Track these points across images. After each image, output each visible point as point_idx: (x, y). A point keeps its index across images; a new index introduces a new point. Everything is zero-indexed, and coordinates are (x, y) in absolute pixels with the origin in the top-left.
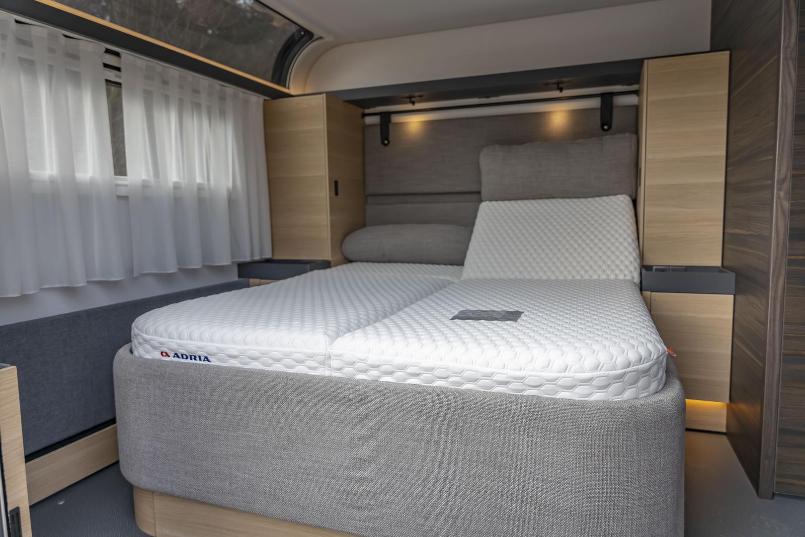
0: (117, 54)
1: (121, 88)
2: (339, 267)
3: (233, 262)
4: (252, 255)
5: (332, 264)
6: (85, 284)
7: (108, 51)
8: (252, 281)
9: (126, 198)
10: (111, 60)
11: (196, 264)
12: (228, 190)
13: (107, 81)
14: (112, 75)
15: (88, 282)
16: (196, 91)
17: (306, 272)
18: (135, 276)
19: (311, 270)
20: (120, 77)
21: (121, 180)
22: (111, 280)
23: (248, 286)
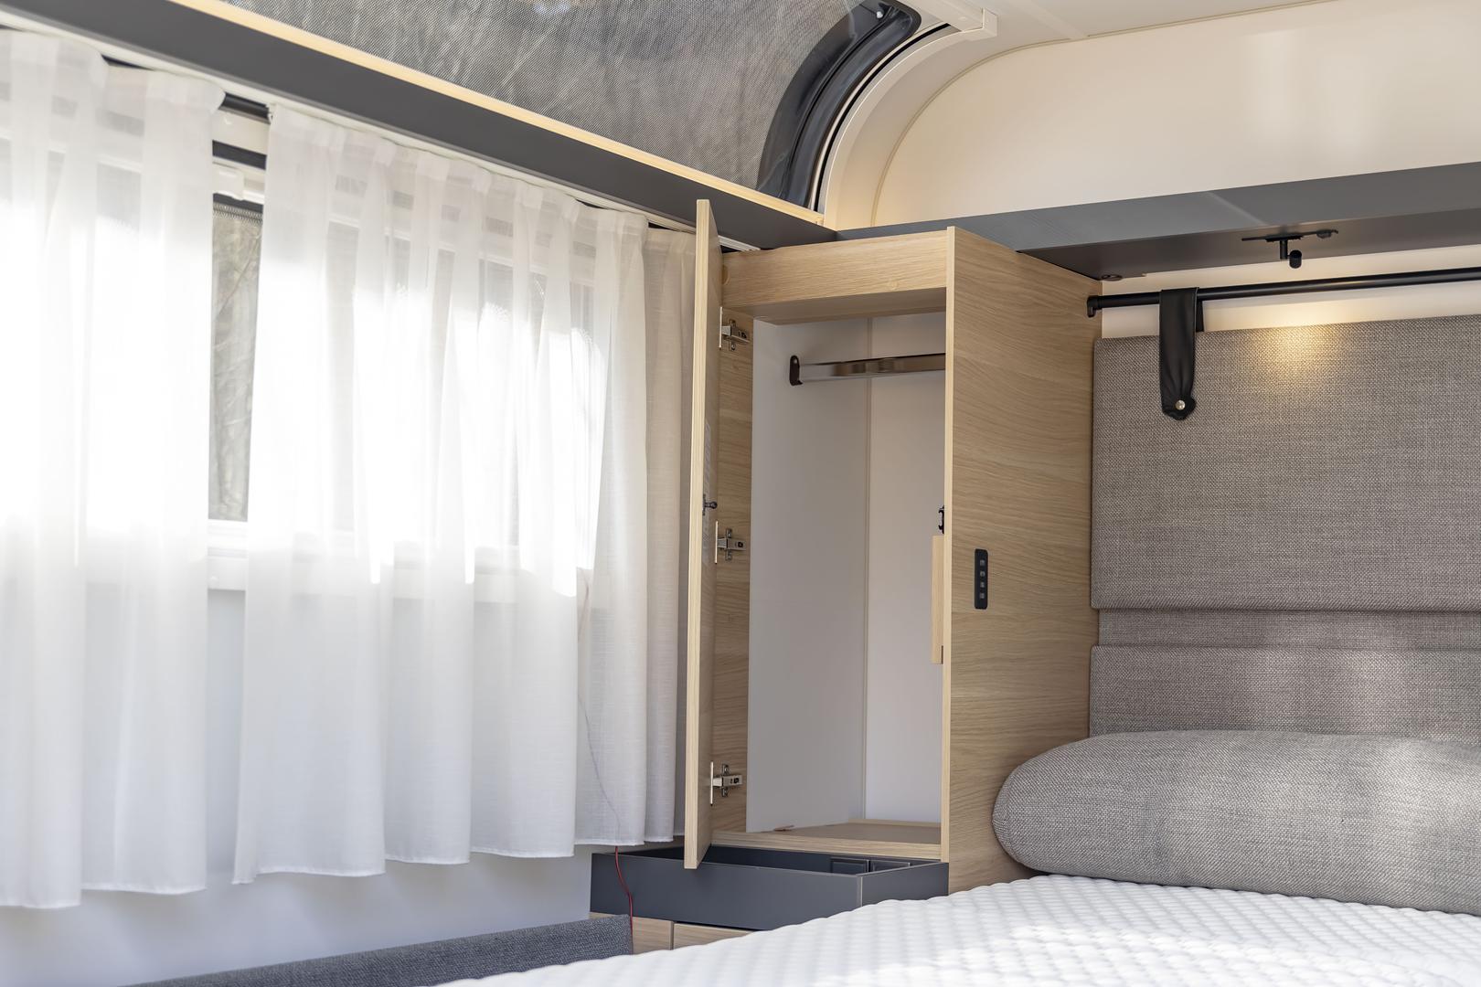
0: (260, 112)
1: (259, 221)
2: (980, 891)
3: (578, 849)
4: (648, 827)
5: (952, 874)
6: (75, 903)
7: (232, 103)
8: (642, 926)
9: (237, 596)
10: (240, 131)
11: (450, 848)
12: (581, 574)
13: (218, 198)
14: (236, 181)
15: (86, 894)
16: (499, 226)
17: (851, 907)
18: (236, 882)
19: (873, 898)
20: (259, 186)
21: (228, 534)
22: (159, 891)
23: (627, 947)
